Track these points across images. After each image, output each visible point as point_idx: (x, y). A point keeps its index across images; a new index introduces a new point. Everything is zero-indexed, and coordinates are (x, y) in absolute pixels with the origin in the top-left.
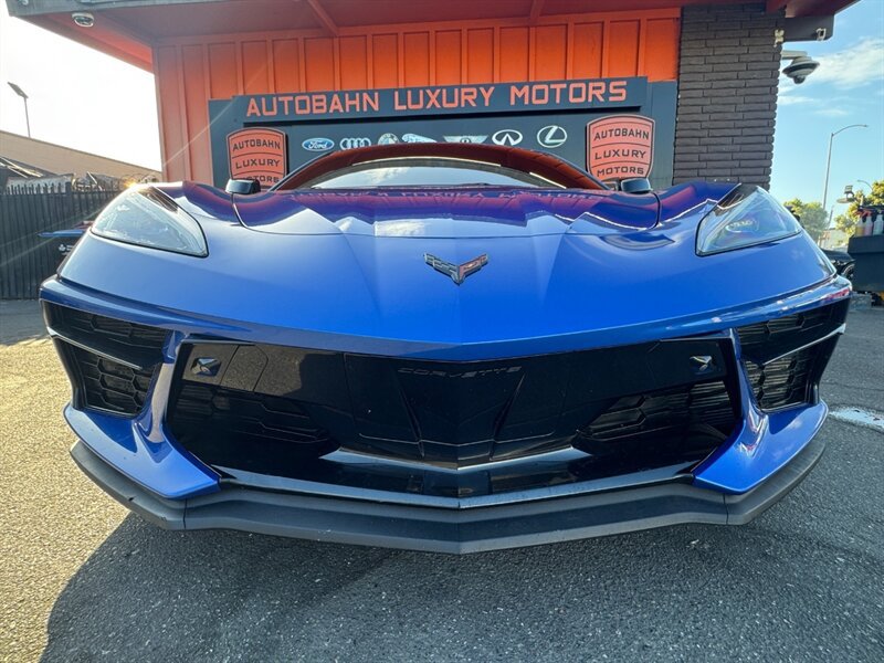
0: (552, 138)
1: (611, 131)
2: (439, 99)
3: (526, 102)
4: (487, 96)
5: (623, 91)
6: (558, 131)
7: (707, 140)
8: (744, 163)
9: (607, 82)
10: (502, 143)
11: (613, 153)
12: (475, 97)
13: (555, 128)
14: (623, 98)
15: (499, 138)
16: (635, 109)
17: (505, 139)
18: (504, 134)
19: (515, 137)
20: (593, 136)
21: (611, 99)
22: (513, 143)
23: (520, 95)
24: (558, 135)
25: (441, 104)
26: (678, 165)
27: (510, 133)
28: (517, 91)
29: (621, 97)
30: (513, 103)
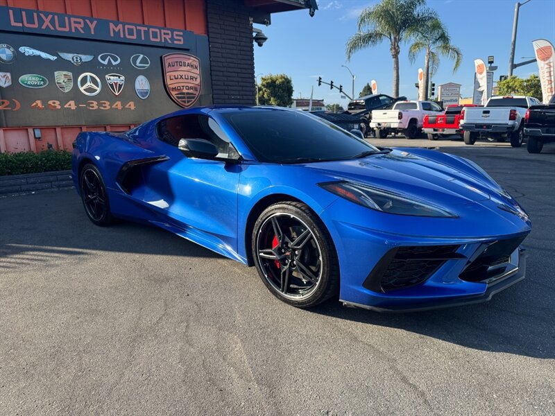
0: (140, 63)
1: (177, 62)
2: (52, 22)
3: (122, 36)
4: (92, 26)
5: (182, 39)
6: (144, 58)
7: (226, 74)
8: (244, 88)
9: (172, 31)
10: (106, 62)
11: (179, 77)
12: (82, 26)
13: (142, 56)
14: (182, 43)
15: (104, 58)
16: (188, 50)
17: (108, 59)
18: (106, 56)
19: (116, 60)
20: (167, 65)
21: (175, 42)
22: (114, 63)
23: (117, 30)
24: (144, 61)
25: (54, 26)
26: (215, 87)
27: (111, 56)
28: (114, 27)
29: (180, 42)
30: (112, 35)
